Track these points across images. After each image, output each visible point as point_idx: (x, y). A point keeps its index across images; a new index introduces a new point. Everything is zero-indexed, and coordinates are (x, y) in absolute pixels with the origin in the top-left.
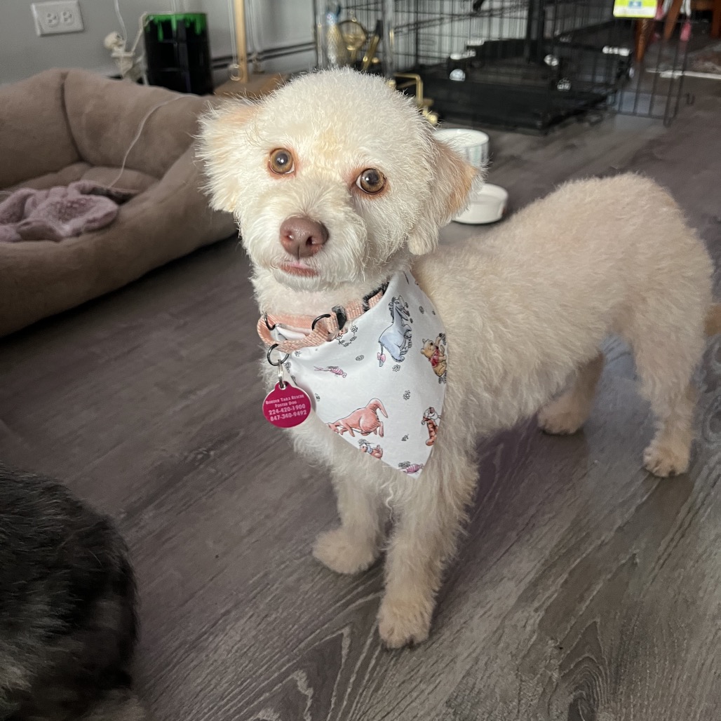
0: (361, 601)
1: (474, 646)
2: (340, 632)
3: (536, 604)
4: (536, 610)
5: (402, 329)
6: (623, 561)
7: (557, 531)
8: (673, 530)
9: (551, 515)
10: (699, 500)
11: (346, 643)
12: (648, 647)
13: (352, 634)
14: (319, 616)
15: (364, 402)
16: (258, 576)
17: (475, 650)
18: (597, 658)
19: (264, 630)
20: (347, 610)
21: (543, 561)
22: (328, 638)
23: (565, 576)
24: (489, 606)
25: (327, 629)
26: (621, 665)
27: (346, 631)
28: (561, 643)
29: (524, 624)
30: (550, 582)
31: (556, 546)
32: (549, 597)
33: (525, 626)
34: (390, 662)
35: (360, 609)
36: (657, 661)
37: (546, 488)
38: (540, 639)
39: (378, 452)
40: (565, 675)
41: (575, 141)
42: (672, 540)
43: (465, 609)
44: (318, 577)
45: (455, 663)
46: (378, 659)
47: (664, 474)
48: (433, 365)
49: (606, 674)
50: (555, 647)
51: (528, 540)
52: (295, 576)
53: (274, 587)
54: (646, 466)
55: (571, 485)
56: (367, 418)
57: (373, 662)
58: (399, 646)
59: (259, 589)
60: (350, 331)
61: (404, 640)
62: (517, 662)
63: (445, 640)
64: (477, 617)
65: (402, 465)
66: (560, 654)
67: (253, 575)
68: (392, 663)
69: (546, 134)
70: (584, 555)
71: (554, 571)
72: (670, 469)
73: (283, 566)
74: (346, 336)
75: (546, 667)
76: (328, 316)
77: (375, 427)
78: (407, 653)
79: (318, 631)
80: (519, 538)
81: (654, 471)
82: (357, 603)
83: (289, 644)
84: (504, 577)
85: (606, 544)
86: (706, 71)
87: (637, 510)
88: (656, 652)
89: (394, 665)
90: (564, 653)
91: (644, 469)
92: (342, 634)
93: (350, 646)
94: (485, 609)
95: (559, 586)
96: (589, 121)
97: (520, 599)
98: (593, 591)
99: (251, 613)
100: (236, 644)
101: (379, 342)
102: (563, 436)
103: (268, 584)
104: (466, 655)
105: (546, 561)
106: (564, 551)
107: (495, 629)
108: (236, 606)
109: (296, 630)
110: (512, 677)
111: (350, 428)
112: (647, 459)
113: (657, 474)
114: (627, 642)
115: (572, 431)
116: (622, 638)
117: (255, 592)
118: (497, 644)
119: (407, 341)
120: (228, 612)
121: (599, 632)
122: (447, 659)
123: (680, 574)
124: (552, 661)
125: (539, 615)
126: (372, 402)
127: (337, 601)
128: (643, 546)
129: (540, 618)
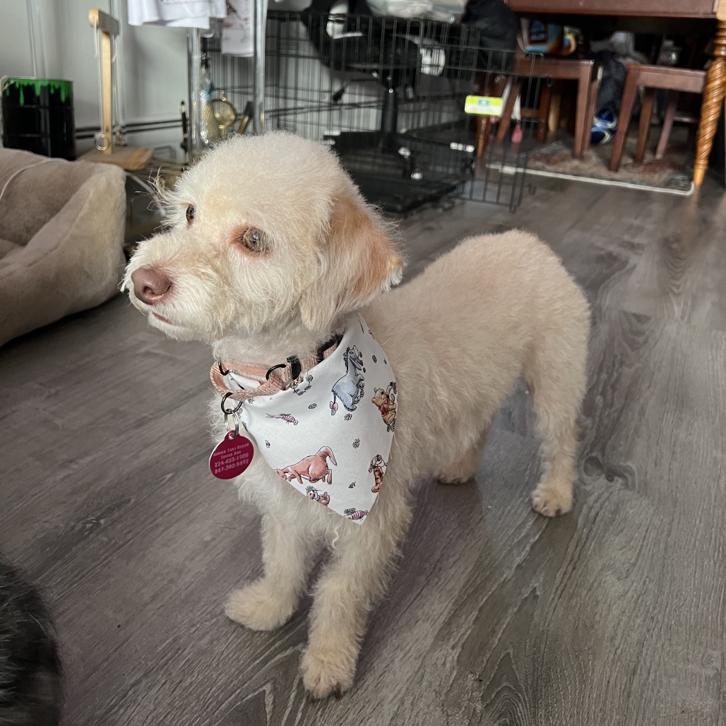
0: (279, 656)
1: (398, 688)
2: (261, 690)
3: (452, 642)
4: (453, 648)
5: (355, 379)
6: (526, 595)
7: (463, 573)
8: (566, 564)
9: (455, 558)
10: (584, 536)
11: (269, 700)
12: (559, 671)
13: (274, 690)
14: (238, 676)
15: (314, 449)
16: (167, 642)
17: (400, 691)
18: (515, 687)
19: (180, 695)
20: (267, 666)
21: (453, 601)
22: (250, 696)
23: (475, 613)
24: (408, 647)
25: (247, 688)
26: (537, 690)
27: (268, 688)
28: (479, 676)
29: (442, 663)
30: (462, 621)
31: (464, 586)
32: (464, 634)
33: (444, 664)
34: (317, 713)
35: (280, 665)
36: (568, 682)
37: (448, 534)
38: (459, 675)
39: (325, 499)
40: (487, 705)
41: (432, 224)
42: (565, 573)
43: (385, 653)
44: (233, 636)
45: (382, 706)
46: (304, 712)
47: (552, 514)
48: (383, 414)
49: (525, 700)
50: (474, 680)
51: (437, 583)
52: (207, 639)
53: (186, 651)
54: (536, 507)
55: (469, 528)
56: (316, 465)
57: (300, 715)
58: (326, 695)
59: (169, 655)
60: (305, 380)
61: (331, 689)
62: (441, 699)
63: (369, 685)
64: (397, 660)
65: (347, 512)
66: (480, 686)
67: (162, 642)
68: (319, 713)
69: (406, 217)
70: (490, 593)
71: (465, 609)
72: (557, 508)
73: (194, 629)
74: (301, 386)
75: (469, 700)
76: (283, 366)
77: (324, 474)
78: (333, 702)
79: (238, 691)
80: (429, 581)
81: (542, 512)
82: (276, 659)
83: (208, 707)
84: (419, 620)
85: (510, 580)
86: (537, 169)
87: (532, 548)
88: (566, 675)
89: (321, 716)
90: (485, 684)
91: (533, 511)
92: (264, 691)
93: (274, 701)
94: (405, 652)
95: (471, 623)
96: (442, 207)
97: (437, 638)
98: (503, 624)
99: (164, 681)
100: (150, 713)
101: (333, 391)
102: (457, 484)
103: (179, 649)
104: (391, 696)
105: (456, 601)
106: (471, 590)
107: (416, 669)
108: (146, 675)
109: (215, 692)
110: (438, 713)
111: (298, 475)
112: (536, 500)
113: (545, 514)
114: (540, 668)
115: (465, 480)
116: (534, 666)
117: (166, 658)
118: (420, 682)
119: (360, 390)
120: (138, 682)
121: (513, 661)
122: (374, 703)
123: (577, 603)
124: (474, 694)
125: (456, 652)
126: (322, 450)
127: (255, 659)
128: (541, 580)
129: (457, 654)
